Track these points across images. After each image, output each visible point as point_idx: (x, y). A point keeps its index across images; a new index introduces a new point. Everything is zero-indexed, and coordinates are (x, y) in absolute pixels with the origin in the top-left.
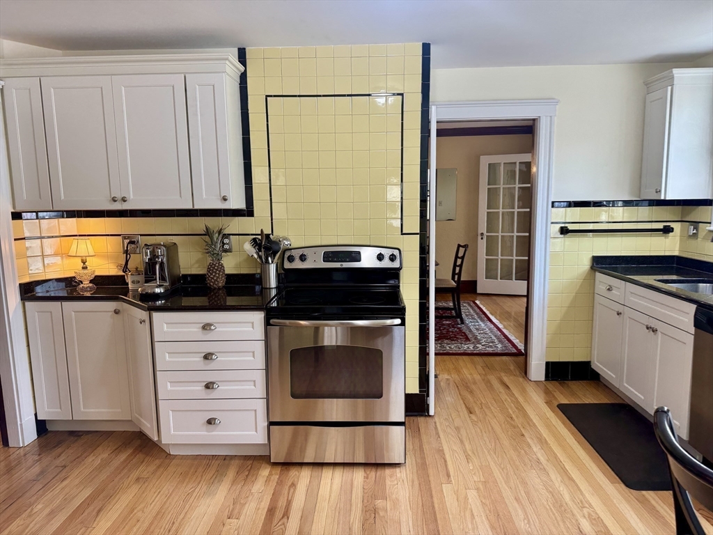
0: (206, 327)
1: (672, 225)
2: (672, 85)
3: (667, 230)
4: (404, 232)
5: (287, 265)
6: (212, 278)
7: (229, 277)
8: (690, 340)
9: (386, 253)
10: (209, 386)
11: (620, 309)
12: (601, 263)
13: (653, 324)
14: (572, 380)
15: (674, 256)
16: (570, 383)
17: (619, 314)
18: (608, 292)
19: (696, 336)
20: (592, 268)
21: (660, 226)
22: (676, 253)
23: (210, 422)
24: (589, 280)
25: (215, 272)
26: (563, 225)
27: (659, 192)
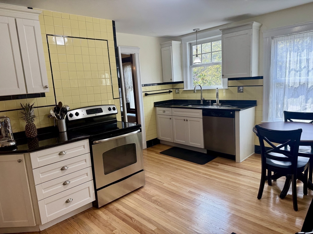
0: (61, 154)
1: (171, 90)
2: (172, 46)
3: (170, 92)
4: (114, 98)
5: (70, 119)
6: (32, 132)
7: (39, 130)
8: (201, 120)
9: (112, 107)
10: (64, 184)
11: (171, 117)
12: (157, 104)
13: (186, 118)
14: (154, 145)
15: (172, 100)
16: (154, 146)
17: (170, 119)
18: (164, 113)
19: (203, 118)
20: (155, 106)
21: (168, 91)
22: (172, 99)
23: (67, 202)
24: (154, 111)
25: (33, 129)
26: (145, 93)
27: (171, 79)
